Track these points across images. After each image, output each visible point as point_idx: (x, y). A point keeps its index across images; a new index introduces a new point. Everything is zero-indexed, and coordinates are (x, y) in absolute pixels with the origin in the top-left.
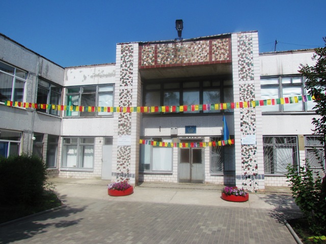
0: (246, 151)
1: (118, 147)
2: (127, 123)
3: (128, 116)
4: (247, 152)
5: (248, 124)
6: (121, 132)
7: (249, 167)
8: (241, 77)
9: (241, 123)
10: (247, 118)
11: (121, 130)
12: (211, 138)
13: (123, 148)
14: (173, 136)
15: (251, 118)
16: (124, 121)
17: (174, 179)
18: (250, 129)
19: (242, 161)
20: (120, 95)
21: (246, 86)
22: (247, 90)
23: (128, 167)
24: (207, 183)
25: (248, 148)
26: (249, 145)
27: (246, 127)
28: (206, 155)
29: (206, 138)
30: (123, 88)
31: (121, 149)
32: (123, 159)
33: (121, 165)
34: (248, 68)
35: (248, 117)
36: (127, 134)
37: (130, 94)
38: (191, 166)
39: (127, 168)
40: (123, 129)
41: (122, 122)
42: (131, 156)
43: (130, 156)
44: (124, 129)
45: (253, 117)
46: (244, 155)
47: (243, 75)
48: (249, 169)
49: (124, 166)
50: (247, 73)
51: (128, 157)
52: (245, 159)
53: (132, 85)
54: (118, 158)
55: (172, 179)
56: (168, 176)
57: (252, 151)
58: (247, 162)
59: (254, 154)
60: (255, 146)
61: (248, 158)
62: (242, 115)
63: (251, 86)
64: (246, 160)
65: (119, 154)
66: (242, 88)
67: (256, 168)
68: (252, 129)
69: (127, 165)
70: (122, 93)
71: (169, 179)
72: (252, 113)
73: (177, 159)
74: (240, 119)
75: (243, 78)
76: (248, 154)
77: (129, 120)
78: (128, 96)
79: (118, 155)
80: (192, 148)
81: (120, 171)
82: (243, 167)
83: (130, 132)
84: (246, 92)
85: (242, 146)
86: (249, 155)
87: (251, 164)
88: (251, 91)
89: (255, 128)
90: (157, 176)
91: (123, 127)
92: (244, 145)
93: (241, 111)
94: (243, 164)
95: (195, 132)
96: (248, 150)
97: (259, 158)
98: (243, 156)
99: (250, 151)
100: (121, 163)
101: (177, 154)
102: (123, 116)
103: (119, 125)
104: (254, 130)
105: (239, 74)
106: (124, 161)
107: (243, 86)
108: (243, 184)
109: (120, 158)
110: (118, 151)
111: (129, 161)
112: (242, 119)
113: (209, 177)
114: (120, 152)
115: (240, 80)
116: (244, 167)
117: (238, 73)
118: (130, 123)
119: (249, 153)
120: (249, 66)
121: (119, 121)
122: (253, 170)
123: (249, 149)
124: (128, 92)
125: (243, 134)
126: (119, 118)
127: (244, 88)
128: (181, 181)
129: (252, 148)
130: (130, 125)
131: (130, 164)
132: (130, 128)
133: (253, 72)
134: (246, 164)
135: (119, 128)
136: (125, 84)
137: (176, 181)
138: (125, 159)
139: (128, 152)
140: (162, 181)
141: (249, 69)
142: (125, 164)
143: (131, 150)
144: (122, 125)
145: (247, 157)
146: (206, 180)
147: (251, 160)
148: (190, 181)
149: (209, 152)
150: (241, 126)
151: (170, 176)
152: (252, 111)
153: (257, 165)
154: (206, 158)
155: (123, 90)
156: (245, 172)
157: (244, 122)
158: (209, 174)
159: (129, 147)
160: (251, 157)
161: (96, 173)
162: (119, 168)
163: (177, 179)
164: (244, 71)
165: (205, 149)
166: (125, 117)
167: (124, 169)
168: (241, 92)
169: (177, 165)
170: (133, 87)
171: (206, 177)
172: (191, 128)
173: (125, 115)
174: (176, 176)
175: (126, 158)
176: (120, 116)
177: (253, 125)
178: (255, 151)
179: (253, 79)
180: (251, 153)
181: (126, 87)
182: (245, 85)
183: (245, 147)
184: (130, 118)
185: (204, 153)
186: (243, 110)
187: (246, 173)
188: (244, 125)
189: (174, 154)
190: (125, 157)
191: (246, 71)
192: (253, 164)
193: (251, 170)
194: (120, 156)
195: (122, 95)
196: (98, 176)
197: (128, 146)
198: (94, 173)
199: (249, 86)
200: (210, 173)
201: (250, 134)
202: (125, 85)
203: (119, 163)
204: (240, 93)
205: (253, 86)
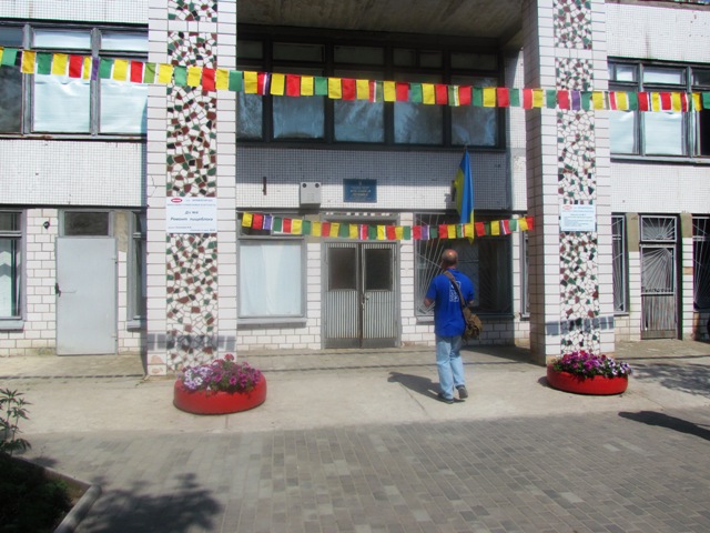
0: (572, 249)
1: (168, 240)
2: (202, 153)
3: (205, 129)
4: (574, 253)
5: (576, 174)
6: (179, 184)
7: (579, 294)
8: (559, 35)
9: (560, 170)
10: (575, 157)
11: (179, 178)
12: (418, 216)
13: (186, 244)
14: (307, 210)
15: (585, 158)
16: (190, 148)
17: (310, 338)
18: (582, 189)
19: (562, 277)
20: (170, 53)
21: (572, 64)
22: (574, 75)
23: (209, 308)
24: (408, 344)
25: (575, 242)
26: (578, 234)
27: (572, 183)
28: (403, 265)
29: (403, 216)
30: (181, 25)
31: (178, 244)
32: (190, 281)
33: (183, 301)
34: (578, 12)
35: (576, 152)
36: (203, 192)
37: (209, 53)
38: (361, 299)
39: (205, 310)
40: (184, 173)
41: (179, 151)
42: (221, 270)
43: (214, 269)
44: (191, 175)
45: (588, 154)
46: (567, 262)
47: (564, 31)
48: (578, 300)
49: (195, 303)
50: (575, 25)
51: (207, 273)
52: (567, 272)
53: (215, 20)
54: (169, 278)
55: (306, 339)
56: (291, 331)
57: (586, 250)
58: (573, 281)
59: (591, 257)
60: (594, 236)
61: (577, 268)
62: (562, 146)
63: (586, 67)
64: (572, 276)
65: (173, 264)
66: (562, 70)
67: (596, 295)
68: (586, 188)
69: (207, 302)
70: (176, 44)
71: (296, 339)
72: (587, 144)
73: (318, 280)
74: (556, 158)
75: (564, 38)
76: (576, 259)
77: (207, 145)
78: (199, 58)
79: (169, 267)
80: (364, 247)
81: (180, 321)
82: (563, 295)
83: (213, 184)
84: (572, 82)
85: (563, 234)
86: (579, 262)
87: (582, 287)
88: (584, 80)
89: (593, 186)
90: (255, 332)
91: (186, 168)
92: (567, 233)
93: (560, 136)
94: (563, 287)
95: (372, 197)
96: (577, 248)
97: (602, 269)
98: (563, 265)
99: (581, 249)
100: (183, 294)
101: (318, 264)
102: (186, 130)
103: (170, 160)
104: (591, 190)
105: (555, 27)
106: (192, 287)
107: (564, 62)
108: (563, 342)
109: (177, 277)
110: (169, 252)
111: (214, 285)
112: (561, 159)
113: (412, 329)
114: (176, 257)
115: (557, 45)
116: (567, 295)
117: (551, 23)
118: (212, 152)
119: (578, 254)
120: (579, 8)
121: (171, 146)
122: (588, 302)
123: (578, 243)
124: (202, 43)
125: (565, 201)
126: (169, 135)
127: (567, 68)
128: (332, 343)
129: (587, 241)
130: (213, 160)
131: (215, 297)
132: (212, 172)
133: (589, 27)
134: (570, 287)
135: (170, 169)
136: (187, 12)
137: (317, 346)
138: (196, 279)
139: (208, 254)
140: (275, 347)
141: (581, 17)
142: (198, 296)
143: (220, 248)
144: (180, 159)
145: (575, 266)
146: (404, 338)
147: (583, 274)
148: (359, 342)
149: (411, 257)
150: (561, 177)
151: (299, 331)
152: (586, 138)
153: (597, 287)
154: (403, 273)
155: (181, 35)
156: (568, 308)
157: (567, 166)
158: (414, 321)
159: (213, 239)
160: (583, 266)
161: (37, 335)
162: (175, 311)
163: (318, 339)
164: (568, 20)
165: (402, 249)
166: (193, 133)
167: (194, 316)
168: (559, 80)
169: (318, 297)
170: (222, 28)
171: (405, 329)
172: (361, 187)
173: (190, 125)
174: (318, 330)
175: (202, 277)
176: (172, 129)
177: (590, 176)
178: (593, 250)
179: (590, 47)
180: (584, 256)
181: (193, 26)
182: (569, 60)
183: (568, 237)
184: (213, 136)
185: (397, 259)
186: (565, 134)
187: (570, 312)
188: (568, 176)
189: (310, 264)
190: (195, 273)
191: (572, 19)
192: (587, 285)
193: (583, 302)
194: (178, 269)
195: (177, 52)
196: (42, 343)
197: (206, 236)
198: (28, 334)
199: (579, 65)
200: (415, 316)
201: (582, 203)
202: (189, 19)
203: (175, 296)
204: (558, 84)
205: (590, 67)
